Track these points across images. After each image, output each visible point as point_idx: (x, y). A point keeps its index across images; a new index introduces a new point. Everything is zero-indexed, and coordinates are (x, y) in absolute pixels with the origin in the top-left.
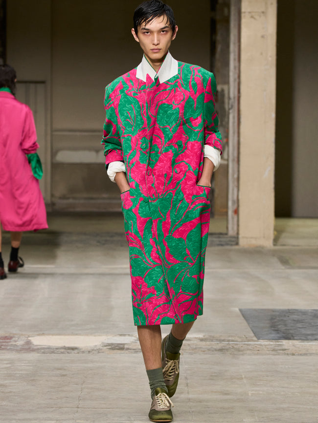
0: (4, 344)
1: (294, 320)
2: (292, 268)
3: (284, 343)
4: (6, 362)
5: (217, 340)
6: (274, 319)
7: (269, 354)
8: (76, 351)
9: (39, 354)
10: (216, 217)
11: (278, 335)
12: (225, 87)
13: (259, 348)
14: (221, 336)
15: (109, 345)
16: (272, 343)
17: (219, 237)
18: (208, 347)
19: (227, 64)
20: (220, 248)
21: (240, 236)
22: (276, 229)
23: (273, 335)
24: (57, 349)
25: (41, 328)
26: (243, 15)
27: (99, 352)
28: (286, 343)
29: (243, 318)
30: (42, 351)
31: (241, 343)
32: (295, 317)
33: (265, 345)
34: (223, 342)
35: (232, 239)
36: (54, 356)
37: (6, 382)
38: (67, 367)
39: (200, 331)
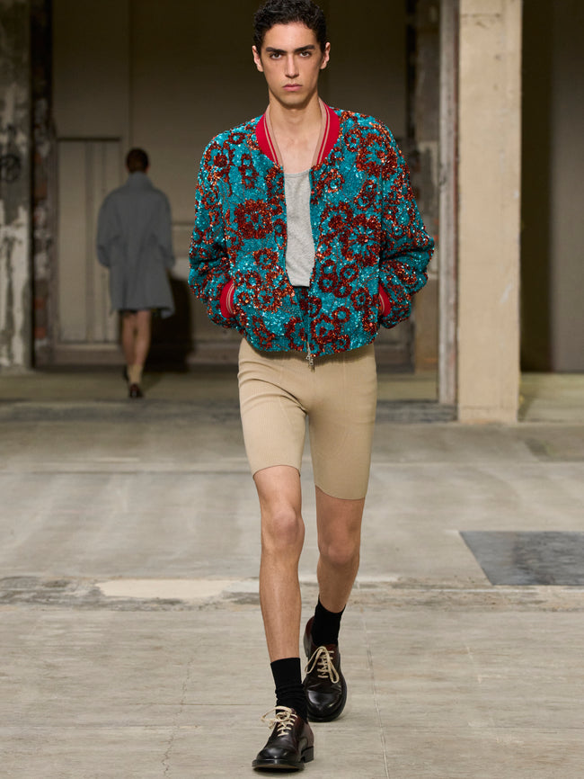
0: (53, 594)
1: (556, 551)
2: (552, 459)
3: (538, 591)
4: (58, 626)
5: (421, 586)
6: (521, 549)
7: (511, 610)
8: (177, 607)
9: (114, 612)
10: (419, 373)
11: (528, 577)
12: (433, 146)
13: (494, 599)
14: (429, 579)
15: (235, 595)
16: (517, 591)
17: (424, 408)
18: (405, 598)
19: (435, 105)
20: (425, 425)
21: (461, 405)
22: (521, 393)
23: (519, 577)
24: (145, 603)
25: (117, 567)
26: (462, 20)
27: (217, 608)
28: (541, 591)
29: (465, 547)
30: (120, 606)
31: (464, 591)
32: (557, 545)
33: (506, 595)
34: (433, 590)
35: (447, 411)
36: (139, 615)
37: (60, 660)
38: (161, 633)
39: (392, 571)
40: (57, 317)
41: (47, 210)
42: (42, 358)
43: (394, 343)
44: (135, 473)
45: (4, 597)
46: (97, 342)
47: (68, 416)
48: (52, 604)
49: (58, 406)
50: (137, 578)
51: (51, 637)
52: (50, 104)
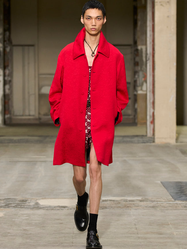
0: (23, 204)
4: (26, 216)
5: (150, 201)
6: (183, 188)
7: (182, 209)
8: (66, 208)
9: (44, 211)
10: (139, 125)
11: (186, 198)
13: (176, 205)
14: (152, 198)
16: (184, 203)
17: (142, 138)
18: (145, 205)
20: (144, 144)
21: (156, 137)
23: (183, 198)
24: (55, 207)
25: (43, 195)
26: (156, 4)
29: (163, 187)
30: (46, 208)
31: (165, 203)
33: (180, 204)
34: (154, 202)
35: (151, 139)
36: (53, 212)
37: (27, 228)
38: (62, 218)
39: (139, 196)
40: (12, 107)
41: (9, 70)
42: (8, 122)
43: (129, 115)
44: (45, 161)
45: (6, 206)
46: (26, 116)
47: (19, 141)
48: (22, 208)
49: (15, 138)
50: (51, 198)
51: (24, 219)
52: (10, 33)
